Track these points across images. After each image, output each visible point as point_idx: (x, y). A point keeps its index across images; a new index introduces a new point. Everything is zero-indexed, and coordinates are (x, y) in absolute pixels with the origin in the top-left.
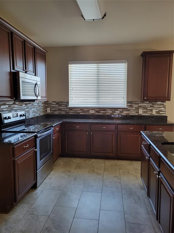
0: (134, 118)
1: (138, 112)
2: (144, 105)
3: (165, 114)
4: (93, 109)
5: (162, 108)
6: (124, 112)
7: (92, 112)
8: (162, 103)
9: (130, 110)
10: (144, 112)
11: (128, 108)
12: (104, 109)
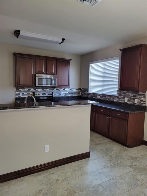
0: (121, 105)
1: (125, 100)
2: (129, 94)
3: (145, 104)
4: (99, 95)
5: (143, 98)
6: (116, 99)
7: (99, 97)
8: (143, 94)
9: (120, 98)
10: (129, 101)
11: (118, 96)
12: (105, 95)
